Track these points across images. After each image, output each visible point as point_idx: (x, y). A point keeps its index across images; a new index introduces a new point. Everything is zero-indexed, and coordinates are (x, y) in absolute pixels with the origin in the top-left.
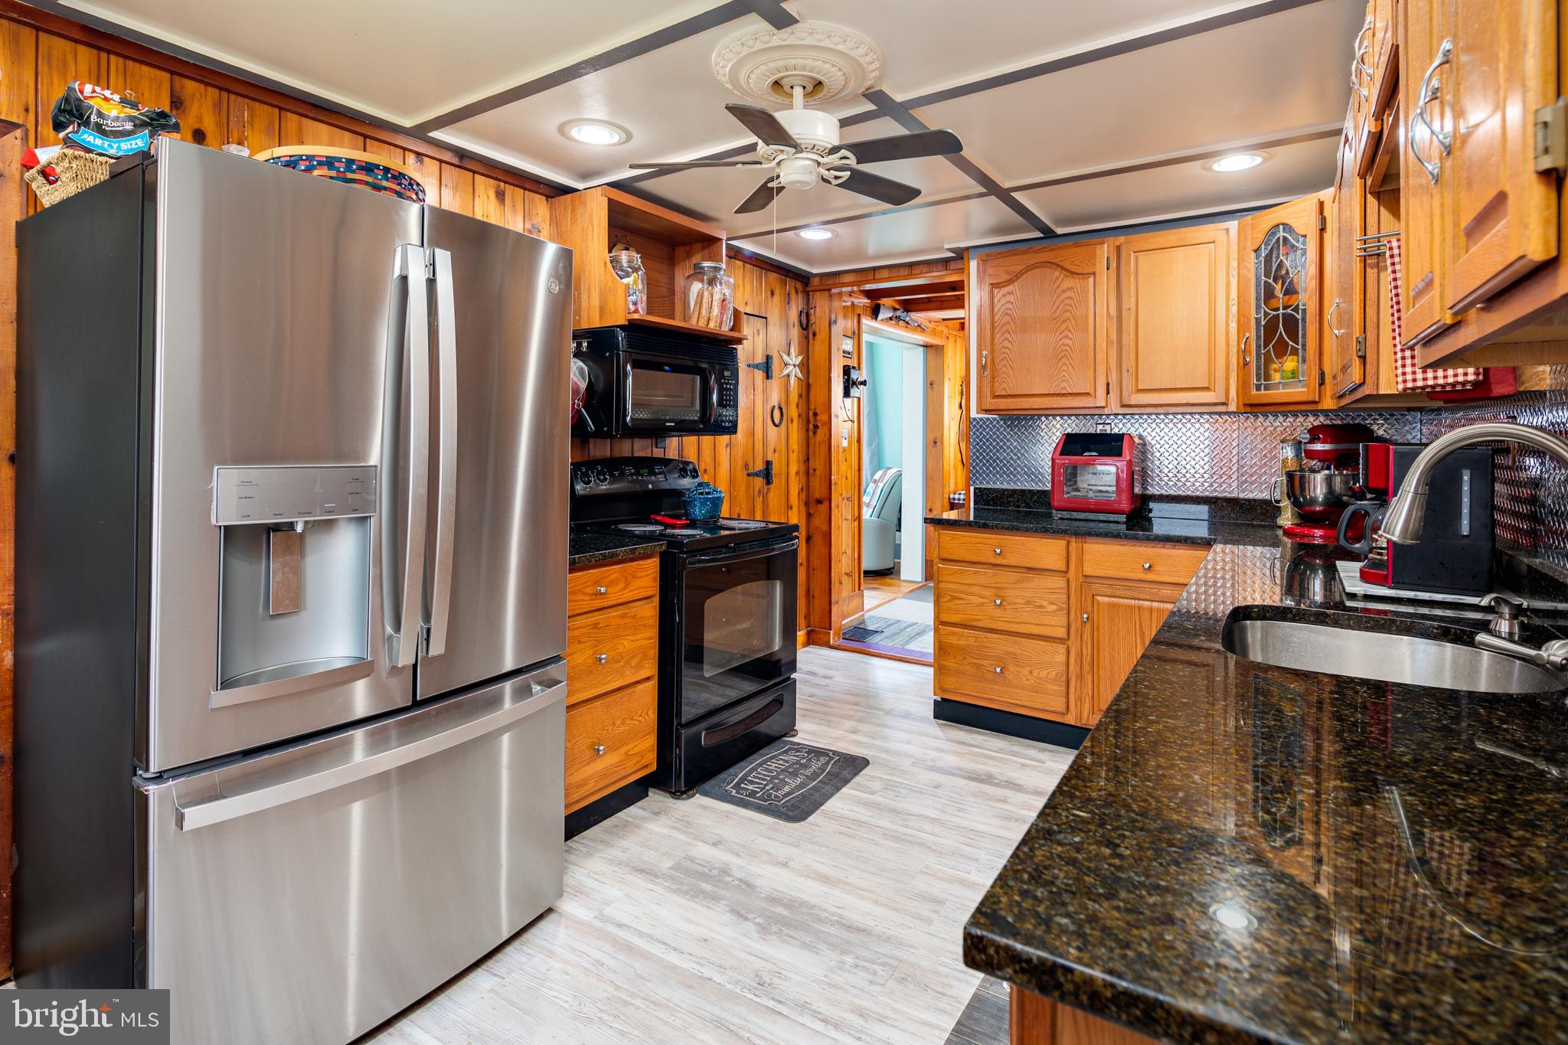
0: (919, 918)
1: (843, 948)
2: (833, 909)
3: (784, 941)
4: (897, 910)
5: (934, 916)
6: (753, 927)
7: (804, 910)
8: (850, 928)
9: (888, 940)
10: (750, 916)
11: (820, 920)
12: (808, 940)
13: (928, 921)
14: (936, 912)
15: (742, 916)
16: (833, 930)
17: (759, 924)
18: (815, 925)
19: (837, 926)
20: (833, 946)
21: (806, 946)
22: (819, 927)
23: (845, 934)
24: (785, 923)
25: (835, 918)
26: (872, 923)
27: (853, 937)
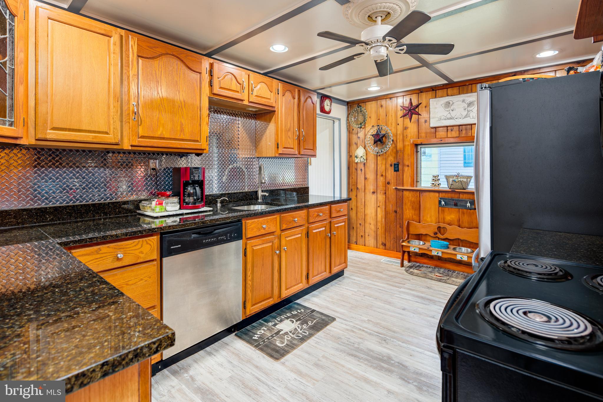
0: (327, 358)
1: (358, 350)
2: (362, 364)
3: (380, 353)
4: (335, 362)
5: (321, 359)
6: (394, 359)
7: (374, 365)
8: (355, 356)
9: (341, 351)
10: (397, 364)
11: (367, 360)
12: (371, 353)
13: (324, 357)
14: (319, 360)
15: (401, 364)
16: (362, 356)
17: (393, 360)
18: (369, 358)
19: (360, 357)
20: (361, 350)
21: (372, 351)
22: (367, 357)
23: (357, 354)
24: (382, 360)
25: (361, 361)
26: (346, 357)
27: (354, 353)
